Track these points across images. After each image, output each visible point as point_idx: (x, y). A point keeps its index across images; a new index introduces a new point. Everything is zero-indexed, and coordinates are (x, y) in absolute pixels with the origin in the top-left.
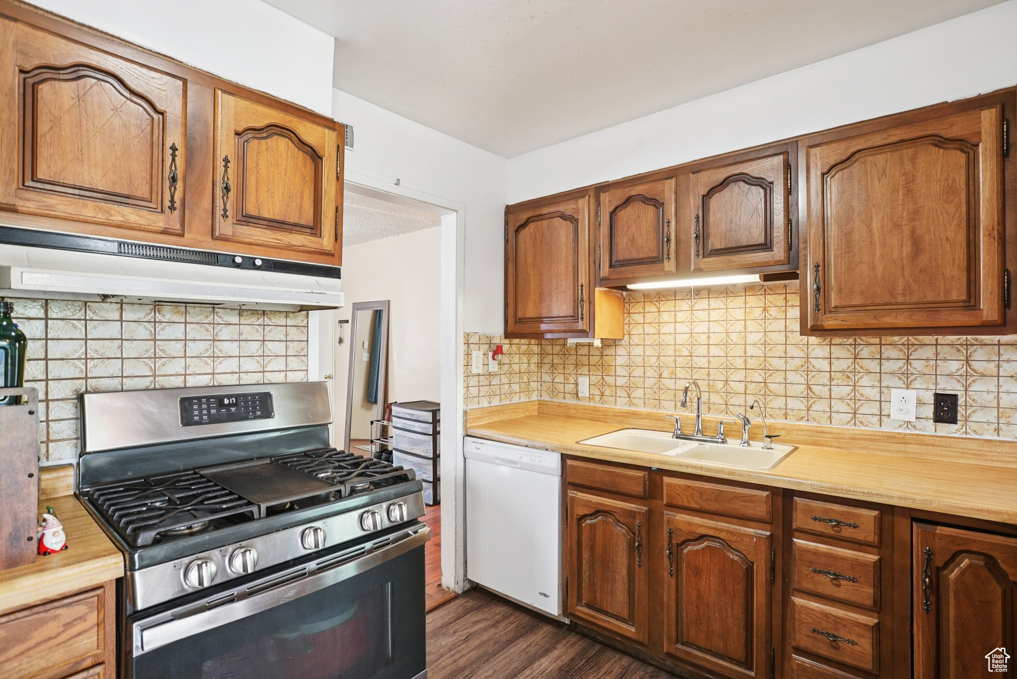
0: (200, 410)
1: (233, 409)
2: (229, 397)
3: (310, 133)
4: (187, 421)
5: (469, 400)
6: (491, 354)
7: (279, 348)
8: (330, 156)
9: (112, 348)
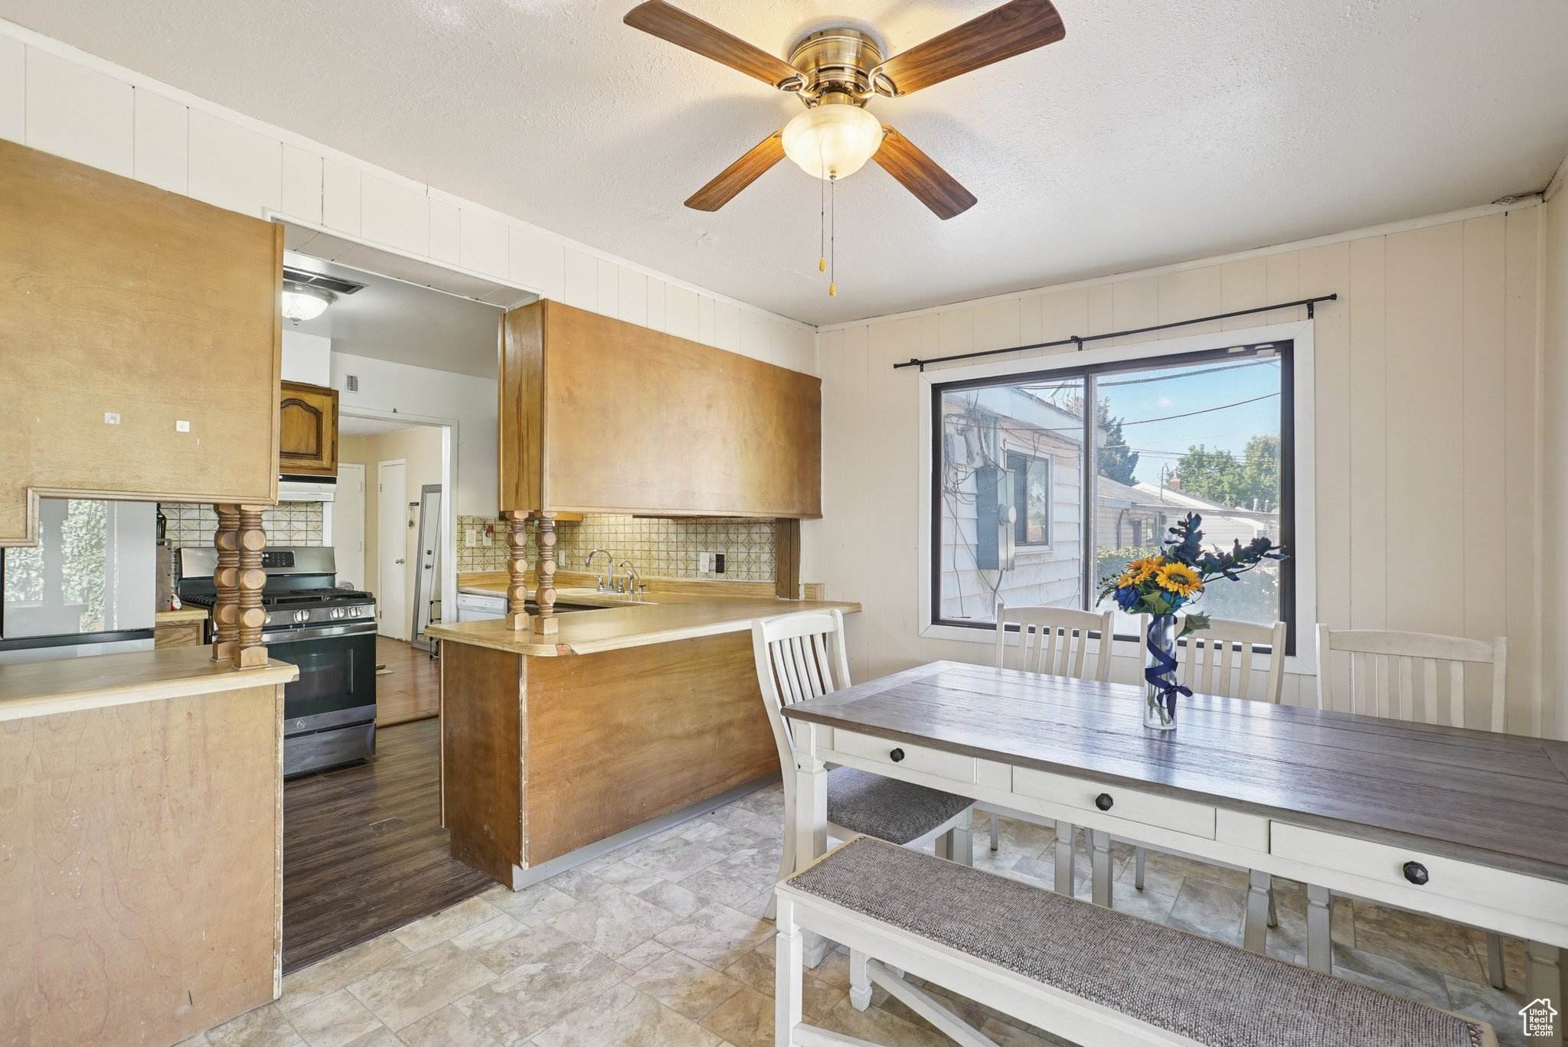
1: (267, 561)
3: (313, 400)
5: (463, 566)
6: (484, 532)
7: (302, 525)
8: (327, 412)
9: (194, 525)
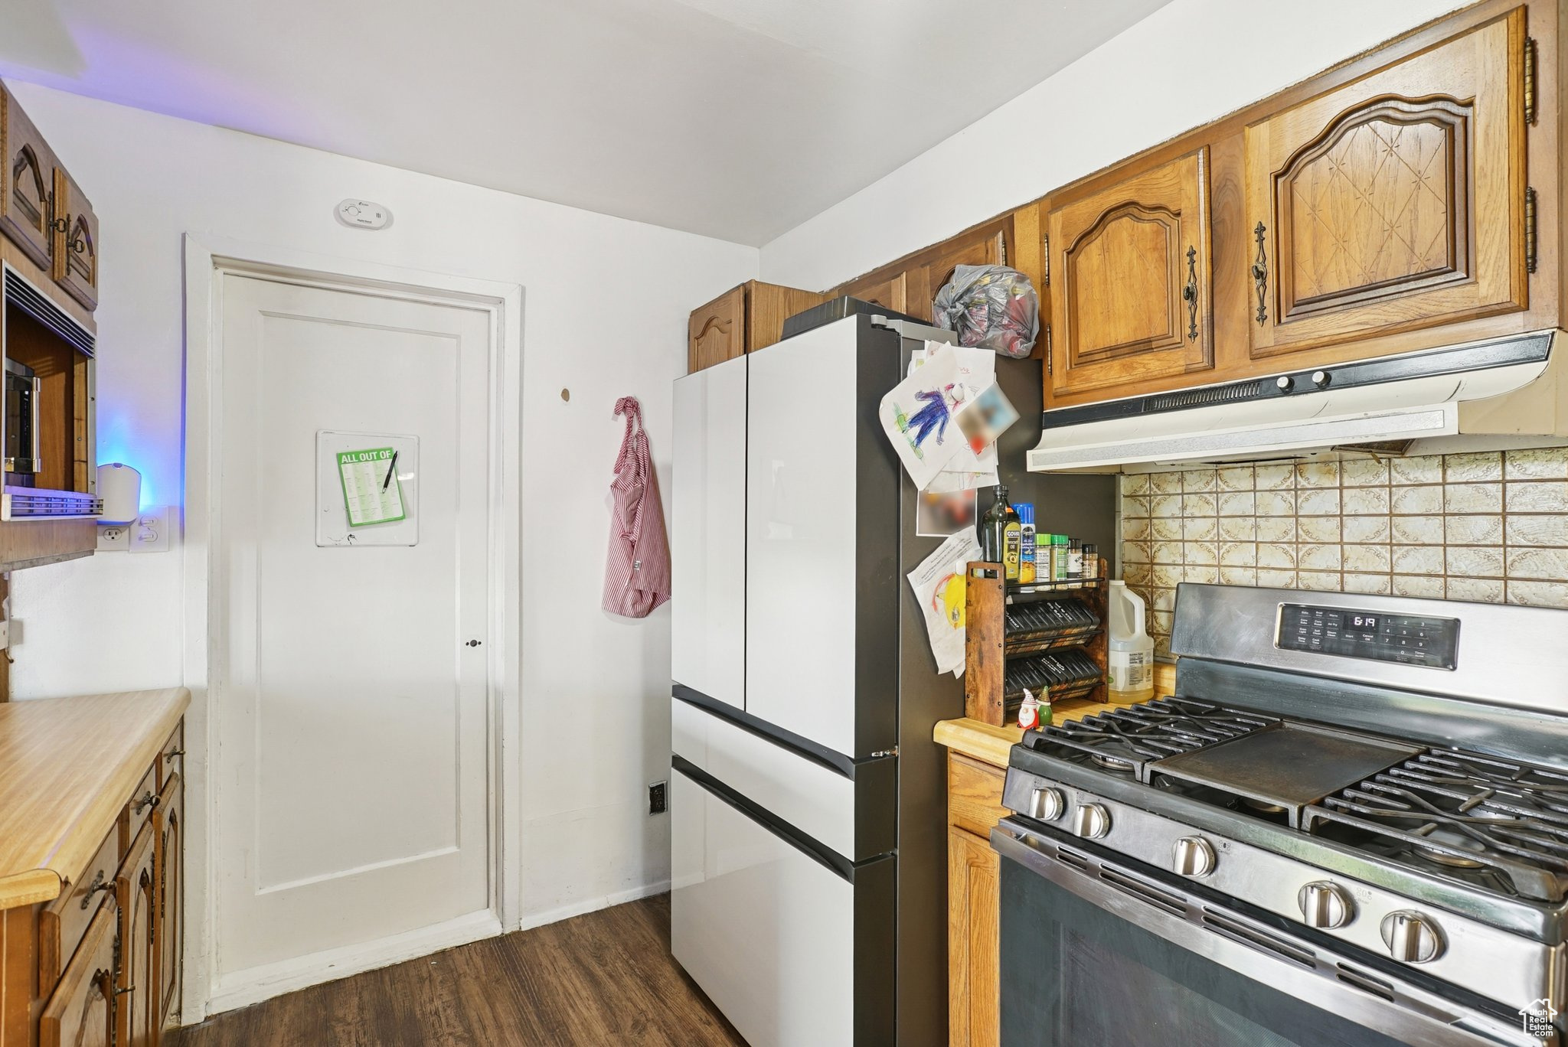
0: (1310, 627)
1: (1368, 638)
2: (1364, 615)
4: (1287, 642)
